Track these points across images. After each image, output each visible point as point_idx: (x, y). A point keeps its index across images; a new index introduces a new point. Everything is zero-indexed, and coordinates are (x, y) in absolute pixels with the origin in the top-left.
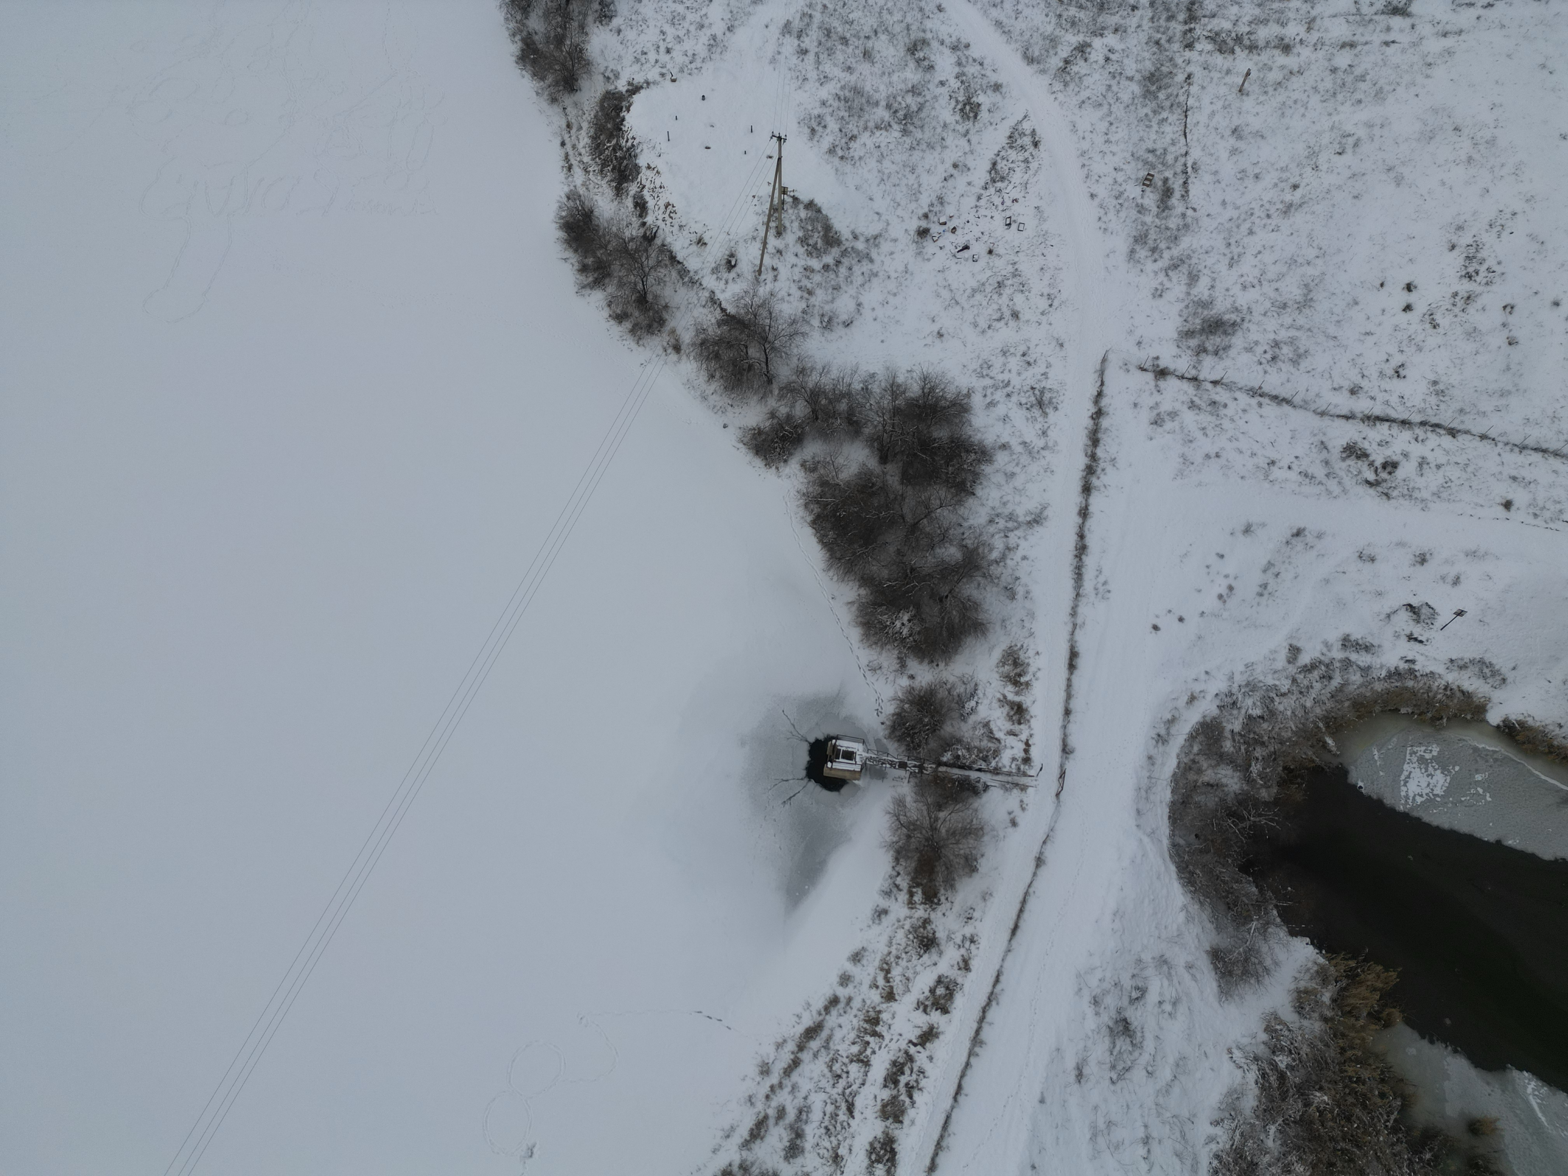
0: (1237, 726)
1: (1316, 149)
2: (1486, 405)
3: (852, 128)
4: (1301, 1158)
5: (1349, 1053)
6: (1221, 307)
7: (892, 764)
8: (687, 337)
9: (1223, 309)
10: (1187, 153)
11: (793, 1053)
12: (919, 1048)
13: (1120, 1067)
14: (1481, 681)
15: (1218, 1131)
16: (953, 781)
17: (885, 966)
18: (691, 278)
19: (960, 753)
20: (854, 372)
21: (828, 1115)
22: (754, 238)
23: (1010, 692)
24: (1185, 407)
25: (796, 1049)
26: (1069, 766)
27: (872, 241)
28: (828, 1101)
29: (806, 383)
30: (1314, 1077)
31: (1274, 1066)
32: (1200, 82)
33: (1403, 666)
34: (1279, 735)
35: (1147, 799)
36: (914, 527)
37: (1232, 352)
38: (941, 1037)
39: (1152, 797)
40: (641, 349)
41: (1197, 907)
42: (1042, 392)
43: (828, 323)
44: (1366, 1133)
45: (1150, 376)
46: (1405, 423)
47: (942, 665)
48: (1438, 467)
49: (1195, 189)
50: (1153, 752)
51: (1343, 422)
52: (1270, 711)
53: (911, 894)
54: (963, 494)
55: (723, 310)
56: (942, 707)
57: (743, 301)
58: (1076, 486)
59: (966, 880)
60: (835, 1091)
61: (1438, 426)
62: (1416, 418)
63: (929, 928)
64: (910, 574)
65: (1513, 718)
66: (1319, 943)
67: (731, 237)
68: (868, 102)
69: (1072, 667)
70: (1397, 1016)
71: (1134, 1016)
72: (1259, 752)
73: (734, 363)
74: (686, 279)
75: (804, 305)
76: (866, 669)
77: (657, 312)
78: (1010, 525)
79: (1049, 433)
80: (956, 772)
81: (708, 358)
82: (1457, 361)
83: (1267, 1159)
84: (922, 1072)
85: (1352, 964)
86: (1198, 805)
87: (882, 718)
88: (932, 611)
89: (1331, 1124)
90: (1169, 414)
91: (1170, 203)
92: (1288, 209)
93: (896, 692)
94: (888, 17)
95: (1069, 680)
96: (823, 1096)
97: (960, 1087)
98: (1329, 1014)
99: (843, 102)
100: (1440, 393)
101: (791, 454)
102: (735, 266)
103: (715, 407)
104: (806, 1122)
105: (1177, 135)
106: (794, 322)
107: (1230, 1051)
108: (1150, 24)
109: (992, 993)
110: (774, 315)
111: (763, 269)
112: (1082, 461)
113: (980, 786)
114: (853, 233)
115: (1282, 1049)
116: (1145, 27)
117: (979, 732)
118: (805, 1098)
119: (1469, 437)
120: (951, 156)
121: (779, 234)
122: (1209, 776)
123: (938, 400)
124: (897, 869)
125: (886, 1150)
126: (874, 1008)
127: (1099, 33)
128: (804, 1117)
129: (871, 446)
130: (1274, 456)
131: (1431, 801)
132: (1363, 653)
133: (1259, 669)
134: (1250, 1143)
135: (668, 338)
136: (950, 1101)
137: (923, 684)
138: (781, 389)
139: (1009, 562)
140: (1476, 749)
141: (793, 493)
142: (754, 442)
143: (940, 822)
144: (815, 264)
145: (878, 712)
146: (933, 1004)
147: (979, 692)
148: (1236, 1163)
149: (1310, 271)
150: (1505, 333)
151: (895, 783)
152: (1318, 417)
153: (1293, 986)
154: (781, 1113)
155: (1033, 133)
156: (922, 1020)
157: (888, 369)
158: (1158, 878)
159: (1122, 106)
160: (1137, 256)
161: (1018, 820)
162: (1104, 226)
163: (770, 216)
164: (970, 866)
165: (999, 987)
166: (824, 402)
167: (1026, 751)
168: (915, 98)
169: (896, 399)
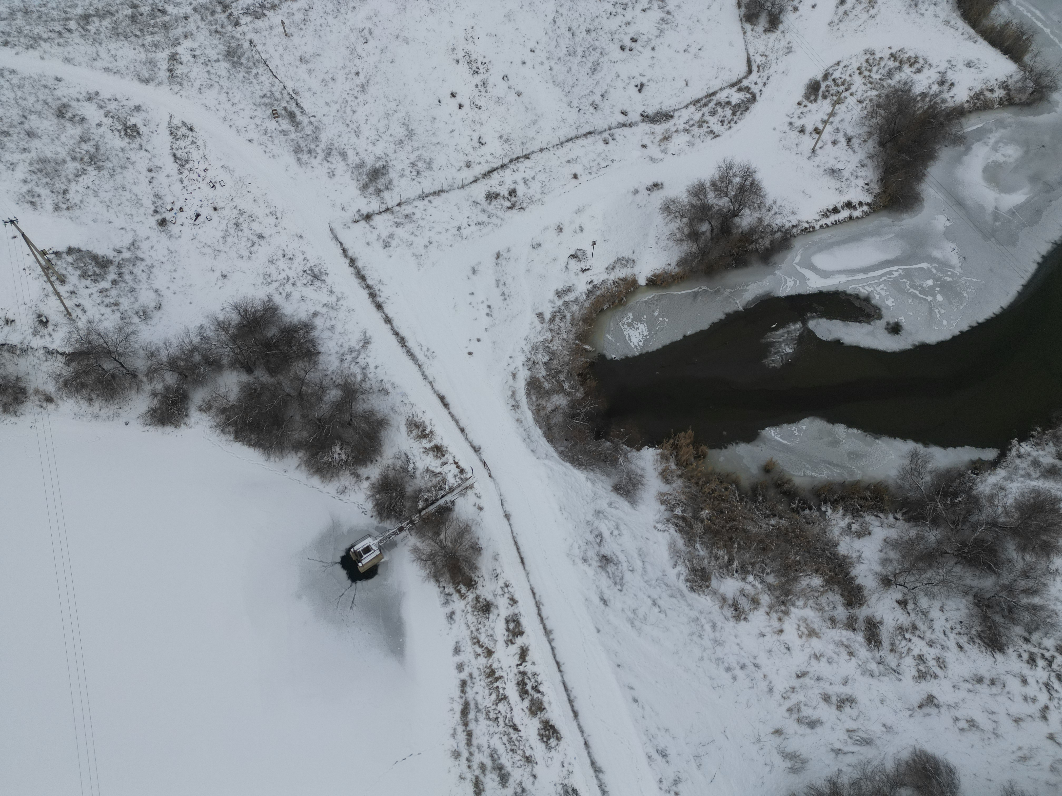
0: (544, 373)
1: (352, 46)
2: (531, 133)
3: (59, 185)
4: (718, 548)
5: (700, 483)
6: (370, 162)
7: (395, 534)
8: (50, 388)
9: (372, 163)
10: (284, 87)
11: (464, 731)
12: (524, 664)
13: (618, 581)
14: (625, 268)
15: (679, 568)
16: (433, 514)
17: (475, 640)
18: (21, 349)
19: (426, 497)
20: (188, 333)
21: (507, 743)
22: (47, 295)
23: (426, 443)
24: (394, 228)
25: (464, 727)
26: (484, 457)
27: (132, 247)
28: (502, 736)
29: (161, 360)
30: (696, 507)
31: (677, 517)
32: (260, 42)
33: (590, 287)
34: (564, 361)
35: (532, 441)
36: (301, 395)
37: (395, 182)
38: (530, 648)
39: (533, 439)
40: (22, 418)
41: (592, 474)
42: (311, 270)
43: (145, 315)
44: (732, 512)
45: (363, 223)
46: (503, 166)
47: (379, 459)
48: (533, 178)
49: (305, 105)
50: (517, 416)
51: (475, 184)
52: (552, 353)
53: (459, 591)
54: (313, 357)
55: (63, 354)
56: (397, 481)
57: (73, 340)
58: (373, 308)
59: (480, 558)
60: (501, 727)
61: (518, 158)
62: (506, 161)
63: (481, 600)
64: (320, 424)
65: (649, 276)
66: (652, 444)
67: (29, 305)
68: (57, 163)
69: (446, 405)
70: (704, 448)
71: (605, 550)
72: (562, 377)
73: (99, 381)
74: (18, 352)
75: (119, 315)
76: (338, 495)
77: (14, 387)
78: (354, 355)
79: (334, 290)
80: (432, 508)
81: (77, 391)
82: (503, 119)
83: (706, 561)
84: (534, 674)
85: (671, 441)
86: (556, 425)
87: (369, 514)
88: (349, 434)
89: (717, 521)
90: (389, 237)
91: (298, 120)
92: (363, 88)
93: (366, 494)
94: (25, 102)
95: (450, 413)
96: (497, 736)
97: (558, 663)
98: (679, 472)
99: (39, 173)
100: (507, 140)
101: (187, 409)
102: (47, 321)
103: (109, 417)
104: (499, 758)
105: (271, 79)
106: (120, 329)
107: (655, 528)
108: (204, 23)
109: (536, 603)
110: (102, 334)
111: (70, 310)
112: (364, 294)
113: (449, 504)
114: (115, 250)
115: (674, 506)
116: (202, 26)
117: (427, 477)
118: (489, 747)
119: (535, 155)
120: (142, 165)
121: (63, 281)
122: (550, 407)
123: (254, 314)
124: (441, 585)
125: (548, 730)
126: (486, 667)
127: (176, 43)
128: (496, 756)
129: (235, 368)
130: (458, 224)
131: (646, 341)
132: (569, 293)
133: (532, 336)
134: (695, 561)
135: (37, 398)
136: (558, 674)
137: (377, 477)
138: (147, 375)
139: (369, 375)
140: (646, 302)
141: (208, 430)
142: (156, 419)
143: (444, 541)
144: (104, 284)
145: (365, 513)
146: (513, 636)
147: (410, 457)
148: (696, 575)
149: (400, 115)
150: (513, 92)
151: (404, 542)
152: (462, 190)
153: (657, 474)
154: (483, 767)
155: (184, 124)
156: (514, 649)
157: (208, 317)
158: (566, 475)
159: (225, 79)
160: (303, 160)
161: (481, 505)
162: (271, 155)
163: (47, 275)
164: (477, 549)
165: (537, 596)
166: (182, 364)
167: (458, 467)
168: (88, 144)
169: (228, 331)
